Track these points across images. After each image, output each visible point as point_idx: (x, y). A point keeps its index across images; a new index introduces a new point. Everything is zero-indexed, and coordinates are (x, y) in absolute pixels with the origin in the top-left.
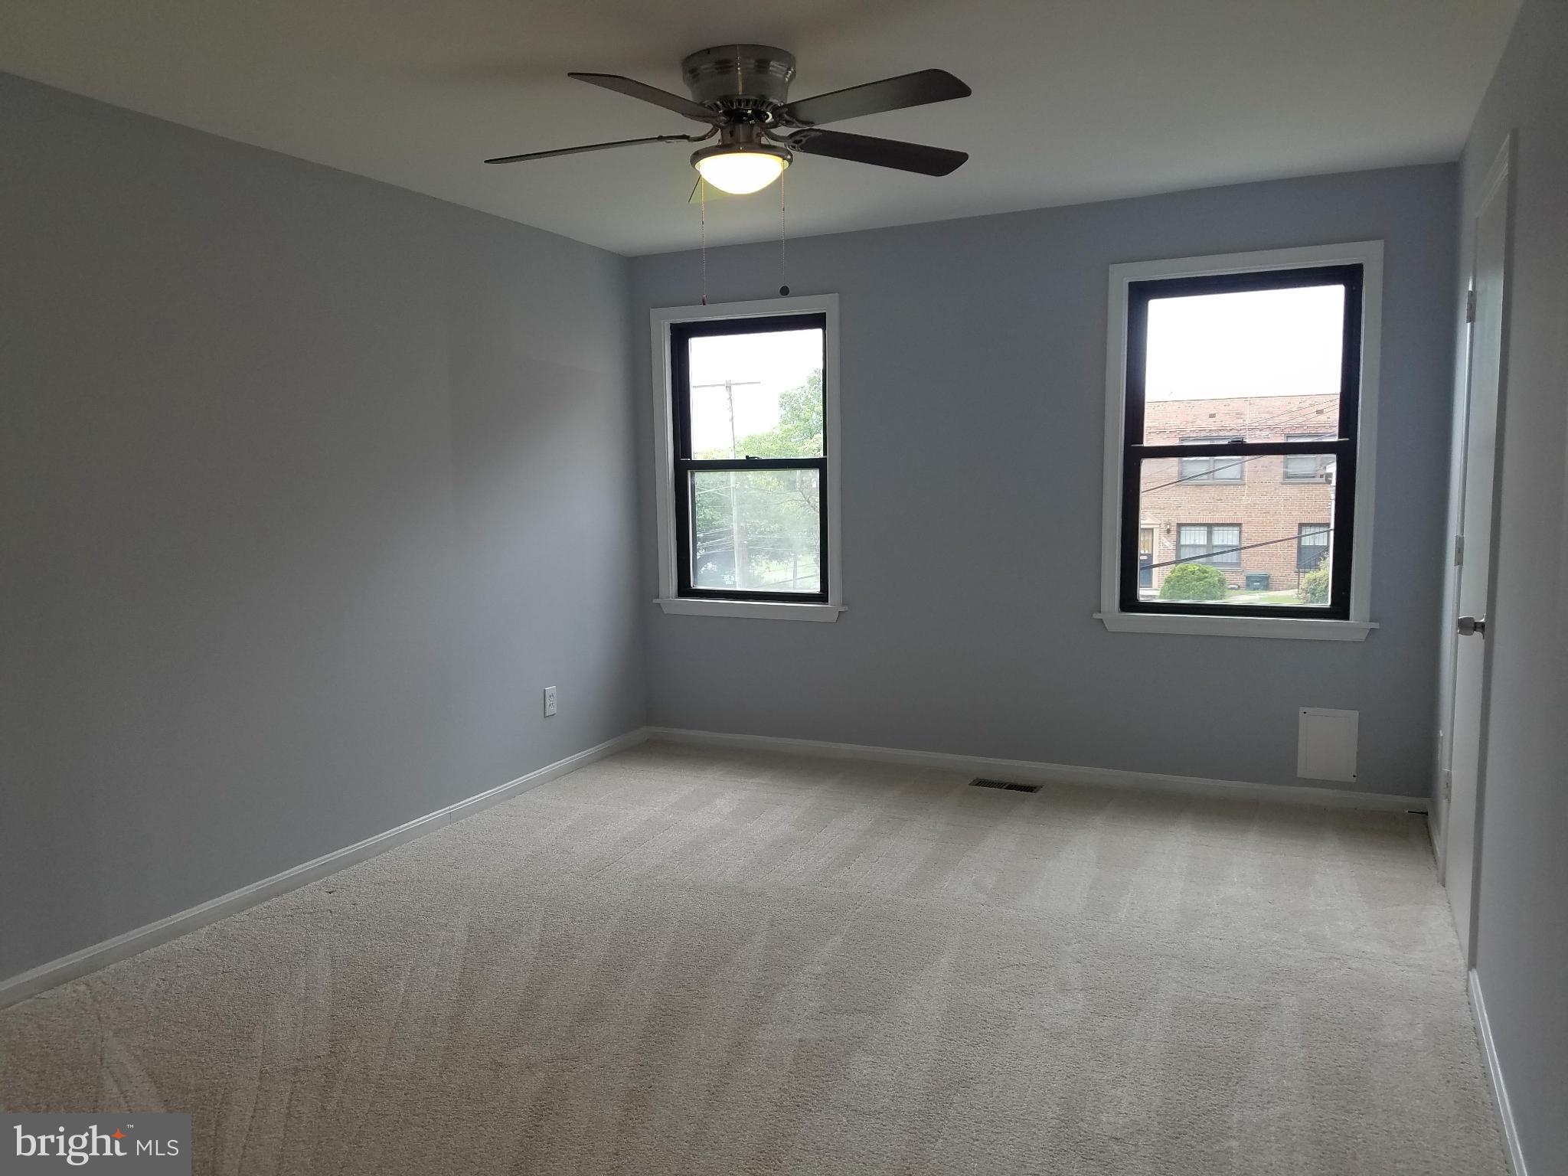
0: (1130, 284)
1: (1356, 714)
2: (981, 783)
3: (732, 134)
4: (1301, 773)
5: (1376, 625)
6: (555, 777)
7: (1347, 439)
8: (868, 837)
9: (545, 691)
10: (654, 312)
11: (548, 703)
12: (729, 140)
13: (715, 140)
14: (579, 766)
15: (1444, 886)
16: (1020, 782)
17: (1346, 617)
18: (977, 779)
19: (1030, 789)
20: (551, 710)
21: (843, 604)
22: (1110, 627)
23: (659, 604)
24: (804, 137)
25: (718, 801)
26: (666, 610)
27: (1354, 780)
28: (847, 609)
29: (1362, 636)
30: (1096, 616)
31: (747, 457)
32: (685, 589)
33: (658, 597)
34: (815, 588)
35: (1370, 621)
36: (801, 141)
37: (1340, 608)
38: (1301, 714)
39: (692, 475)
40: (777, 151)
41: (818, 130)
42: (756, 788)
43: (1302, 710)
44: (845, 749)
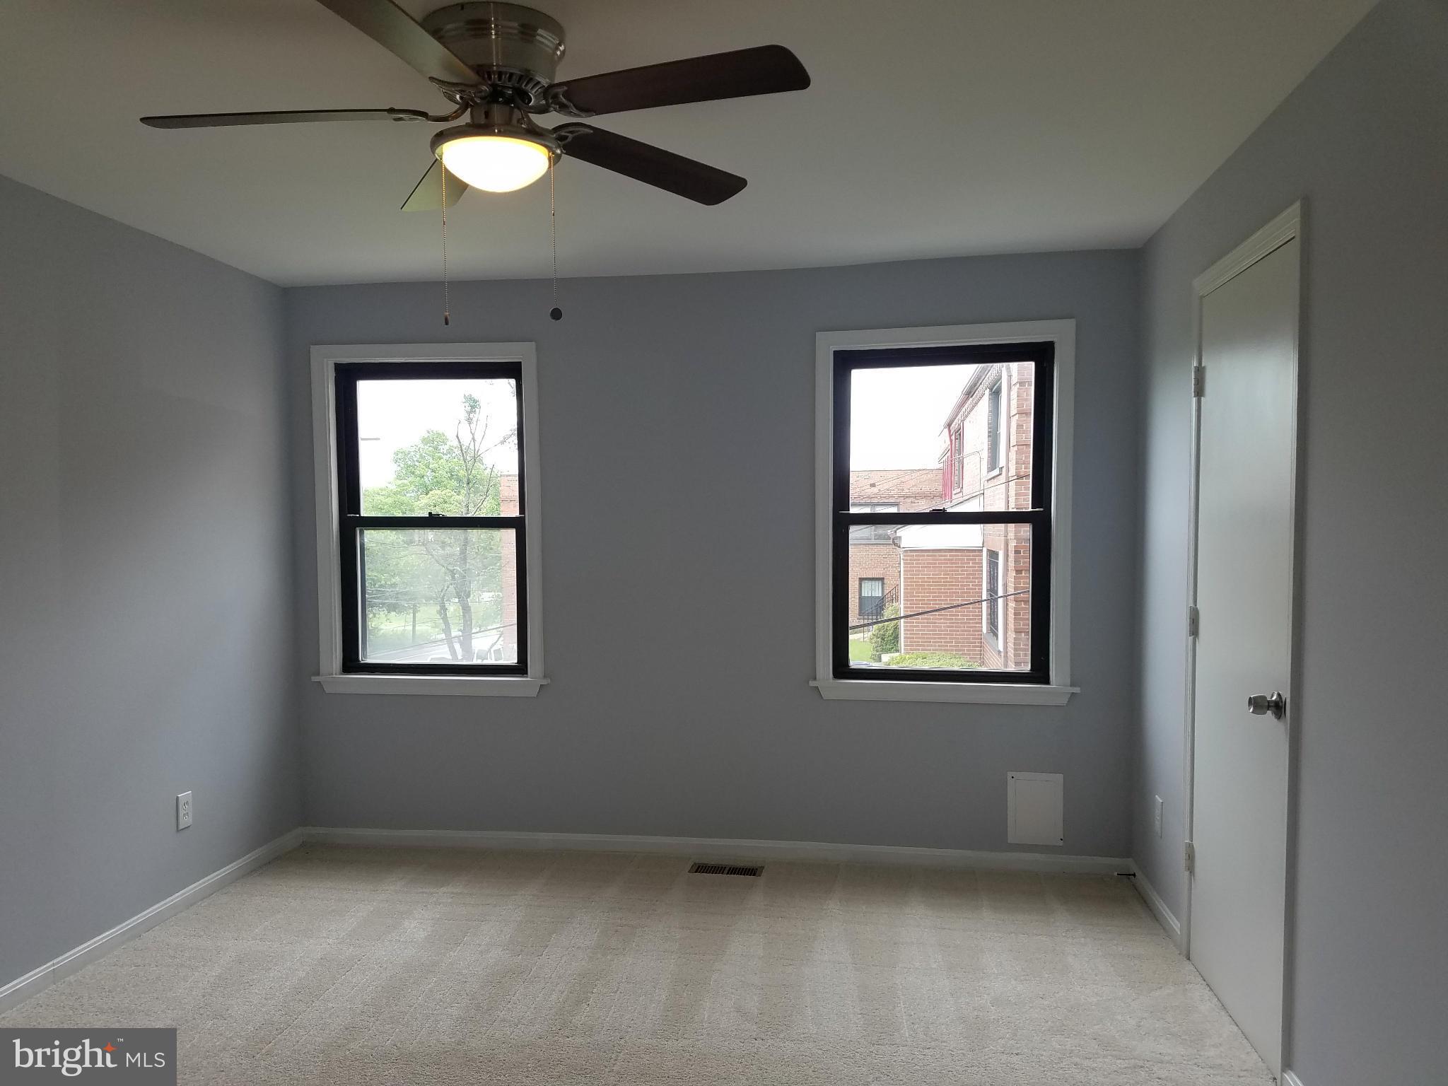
0: (836, 353)
1: (1060, 777)
2: (701, 868)
3: (487, 115)
4: (1011, 839)
5: (1077, 690)
6: (189, 904)
7: (1042, 509)
8: (599, 956)
9: (178, 797)
10: (314, 350)
11: (181, 813)
12: (483, 121)
13: (466, 118)
14: (221, 886)
15: (1189, 959)
16: (741, 864)
17: (1047, 682)
18: (695, 864)
19: (751, 871)
20: (185, 821)
21: (545, 677)
22: (825, 695)
23: (319, 682)
24: (571, 132)
25: (406, 923)
26: (328, 689)
27: (1061, 843)
28: (549, 681)
29: (1063, 701)
30: (812, 684)
31: (430, 513)
32: (351, 663)
33: (318, 674)
34: (511, 659)
35: (1071, 686)
36: (566, 137)
37: (1040, 672)
38: (1009, 778)
39: (362, 533)
40: (544, 140)
41: (589, 127)
42: (450, 900)
43: (1010, 774)
44: (545, 838)
